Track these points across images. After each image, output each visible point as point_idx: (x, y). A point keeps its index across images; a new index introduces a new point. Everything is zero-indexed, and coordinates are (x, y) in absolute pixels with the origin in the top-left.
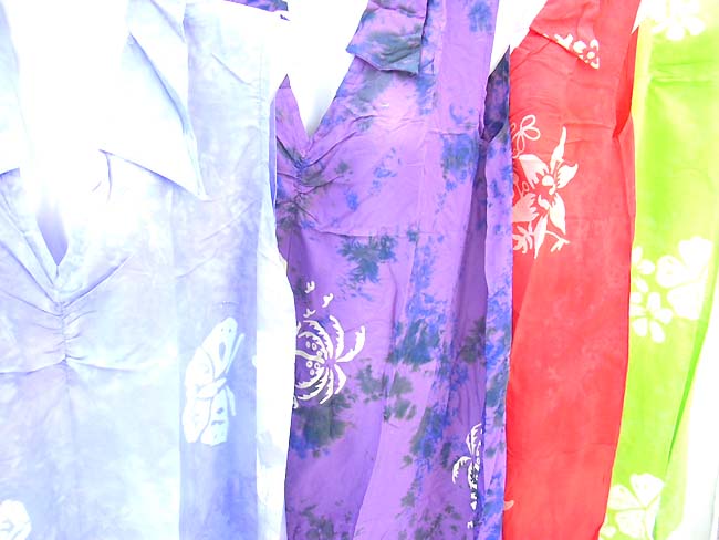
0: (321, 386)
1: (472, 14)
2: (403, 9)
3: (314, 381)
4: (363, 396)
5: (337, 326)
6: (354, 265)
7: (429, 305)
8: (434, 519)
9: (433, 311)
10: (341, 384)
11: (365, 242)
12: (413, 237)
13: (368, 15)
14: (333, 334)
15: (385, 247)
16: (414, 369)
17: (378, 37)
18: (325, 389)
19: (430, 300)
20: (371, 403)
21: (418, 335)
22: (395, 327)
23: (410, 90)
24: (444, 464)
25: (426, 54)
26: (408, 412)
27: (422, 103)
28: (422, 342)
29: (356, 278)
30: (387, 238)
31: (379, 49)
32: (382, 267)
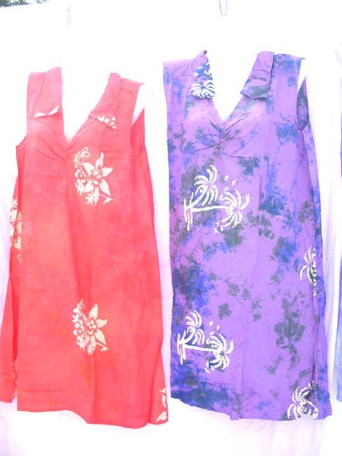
0: (232, 220)
1: (289, 81)
2: (261, 79)
3: (229, 218)
4: (250, 224)
5: (238, 193)
6: (244, 168)
7: (276, 191)
8: (294, 297)
9: (278, 193)
10: (240, 220)
11: (248, 159)
12: (266, 158)
13: (248, 81)
14: (236, 196)
15: (255, 162)
16: (272, 217)
17: (253, 88)
18: (234, 221)
19: (276, 188)
20: (253, 227)
21: (272, 202)
22: (261, 195)
23: (264, 104)
24: (296, 270)
25: (270, 93)
26: (270, 235)
27: (268, 109)
28: (275, 206)
29: (245, 174)
30: (256, 159)
31: (252, 92)
32: (255, 170)
